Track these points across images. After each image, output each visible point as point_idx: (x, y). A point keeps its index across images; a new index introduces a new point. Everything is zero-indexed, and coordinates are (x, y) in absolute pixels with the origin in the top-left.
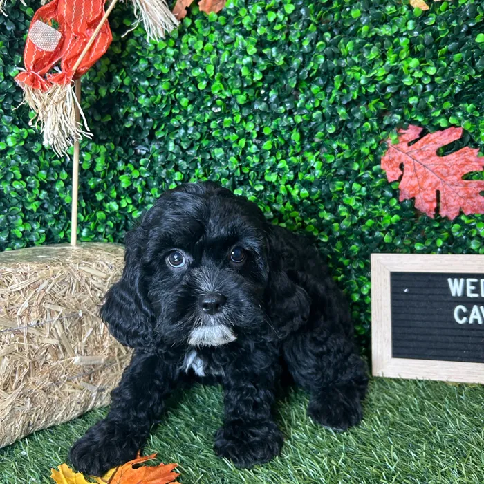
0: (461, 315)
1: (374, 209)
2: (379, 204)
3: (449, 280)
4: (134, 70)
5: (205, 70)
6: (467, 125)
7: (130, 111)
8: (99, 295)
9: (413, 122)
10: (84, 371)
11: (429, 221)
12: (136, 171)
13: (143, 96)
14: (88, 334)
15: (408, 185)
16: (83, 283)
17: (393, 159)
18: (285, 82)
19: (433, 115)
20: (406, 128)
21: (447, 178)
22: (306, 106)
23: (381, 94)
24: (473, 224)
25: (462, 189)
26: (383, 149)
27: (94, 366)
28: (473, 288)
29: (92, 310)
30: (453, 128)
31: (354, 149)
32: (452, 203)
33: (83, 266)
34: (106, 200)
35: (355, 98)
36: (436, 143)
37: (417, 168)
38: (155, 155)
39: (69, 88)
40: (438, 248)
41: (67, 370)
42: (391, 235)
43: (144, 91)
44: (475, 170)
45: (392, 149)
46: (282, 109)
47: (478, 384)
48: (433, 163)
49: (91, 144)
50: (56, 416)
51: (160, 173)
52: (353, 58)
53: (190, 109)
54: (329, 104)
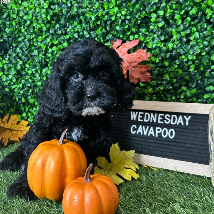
0: (134, 129)
3: (131, 112)
4: (3, 17)
6: (141, 38)
12: (4, 60)
13: (7, 28)
19: (127, 34)
20: (116, 41)
21: (132, 64)
22: (71, 31)
23: (103, 25)
28: (141, 117)
30: (135, 40)
32: (135, 76)
44: (144, 60)
46: (60, 32)
48: (126, 57)
53: (25, 33)
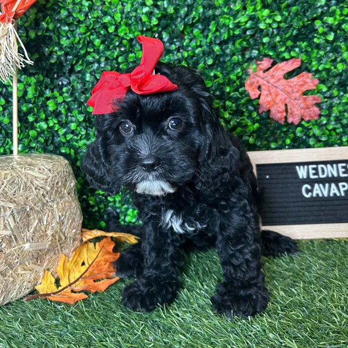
0: (308, 191)
1: (242, 120)
2: (244, 116)
3: (297, 167)
4: (57, 18)
5: (113, 17)
6: (303, 57)
7: (54, 50)
8: (42, 193)
9: (266, 55)
10: (33, 255)
11: (280, 127)
12: (61, 97)
13: (64, 39)
14: (35, 225)
15: (265, 101)
16: (29, 184)
17: (253, 83)
18: (174, 27)
19: (280, 50)
20: (262, 60)
21: (292, 95)
22: (191, 44)
23: (243, 36)
24: (310, 127)
25: (302, 102)
26: (247, 75)
27: (40, 250)
28: (314, 172)
29: (37, 205)
30: (294, 59)
31: (225, 76)
32: (296, 113)
33: (28, 170)
34: (36, 121)
35: (226, 38)
36: (283, 70)
37: (271, 89)
38: (75, 84)
39: (10, 26)
40: (286, 145)
41: (18, 255)
42: (254, 138)
43: (64, 34)
44: (310, 88)
45: (252, 75)
46: (173, 47)
47: (323, 239)
48: (282, 84)
49: (23, 77)
50: (11, 294)
51: (80, 98)
52: (223, 9)
53: (102, 47)
54: (206, 43)
